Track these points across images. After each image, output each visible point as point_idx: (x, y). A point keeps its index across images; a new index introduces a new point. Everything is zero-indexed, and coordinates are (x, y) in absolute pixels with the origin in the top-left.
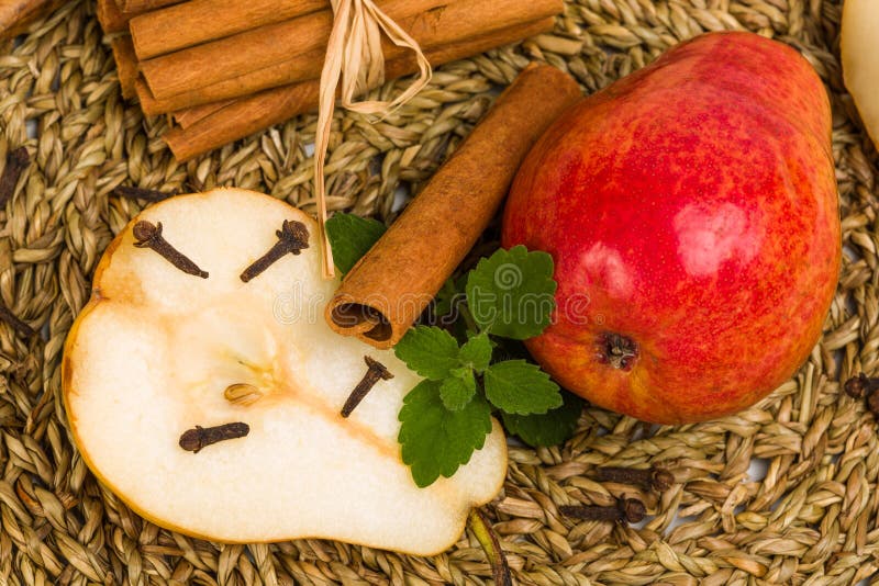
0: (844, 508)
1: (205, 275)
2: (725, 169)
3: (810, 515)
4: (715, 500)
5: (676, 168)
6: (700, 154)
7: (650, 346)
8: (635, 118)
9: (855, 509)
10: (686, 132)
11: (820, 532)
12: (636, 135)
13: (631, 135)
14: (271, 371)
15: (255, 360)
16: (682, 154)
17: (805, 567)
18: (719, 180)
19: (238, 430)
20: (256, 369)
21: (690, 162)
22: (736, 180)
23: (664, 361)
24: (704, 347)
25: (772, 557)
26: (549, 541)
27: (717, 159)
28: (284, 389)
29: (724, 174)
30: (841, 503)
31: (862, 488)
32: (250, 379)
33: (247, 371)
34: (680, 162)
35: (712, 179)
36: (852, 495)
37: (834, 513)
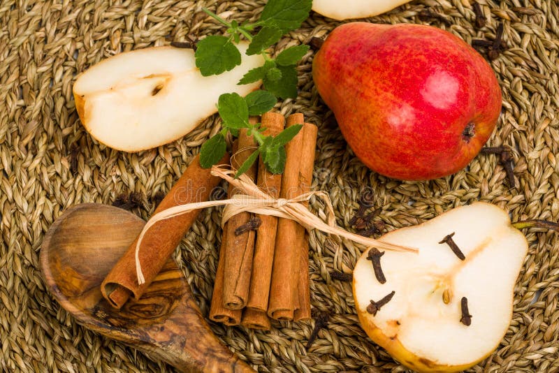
0: (525, 80)
1: (393, 292)
2: (414, 57)
3: (526, 94)
4: (511, 130)
5: (409, 77)
6: (404, 65)
7: (476, 115)
8: (376, 90)
9: (528, 75)
10: (391, 70)
11: (535, 92)
12: (386, 90)
13: (385, 93)
14: (439, 282)
15: (433, 287)
16: (403, 73)
17: (549, 103)
18: (419, 61)
19: (464, 301)
20: (437, 287)
21: (407, 70)
22: (421, 54)
23: (483, 112)
24: (484, 93)
25: (542, 114)
26: (515, 203)
27: (408, 59)
28: (448, 278)
29: (417, 58)
30: (523, 80)
31: (519, 70)
32: (441, 291)
33: (437, 291)
34: (407, 74)
35: (418, 64)
36: (521, 75)
37: (527, 84)
